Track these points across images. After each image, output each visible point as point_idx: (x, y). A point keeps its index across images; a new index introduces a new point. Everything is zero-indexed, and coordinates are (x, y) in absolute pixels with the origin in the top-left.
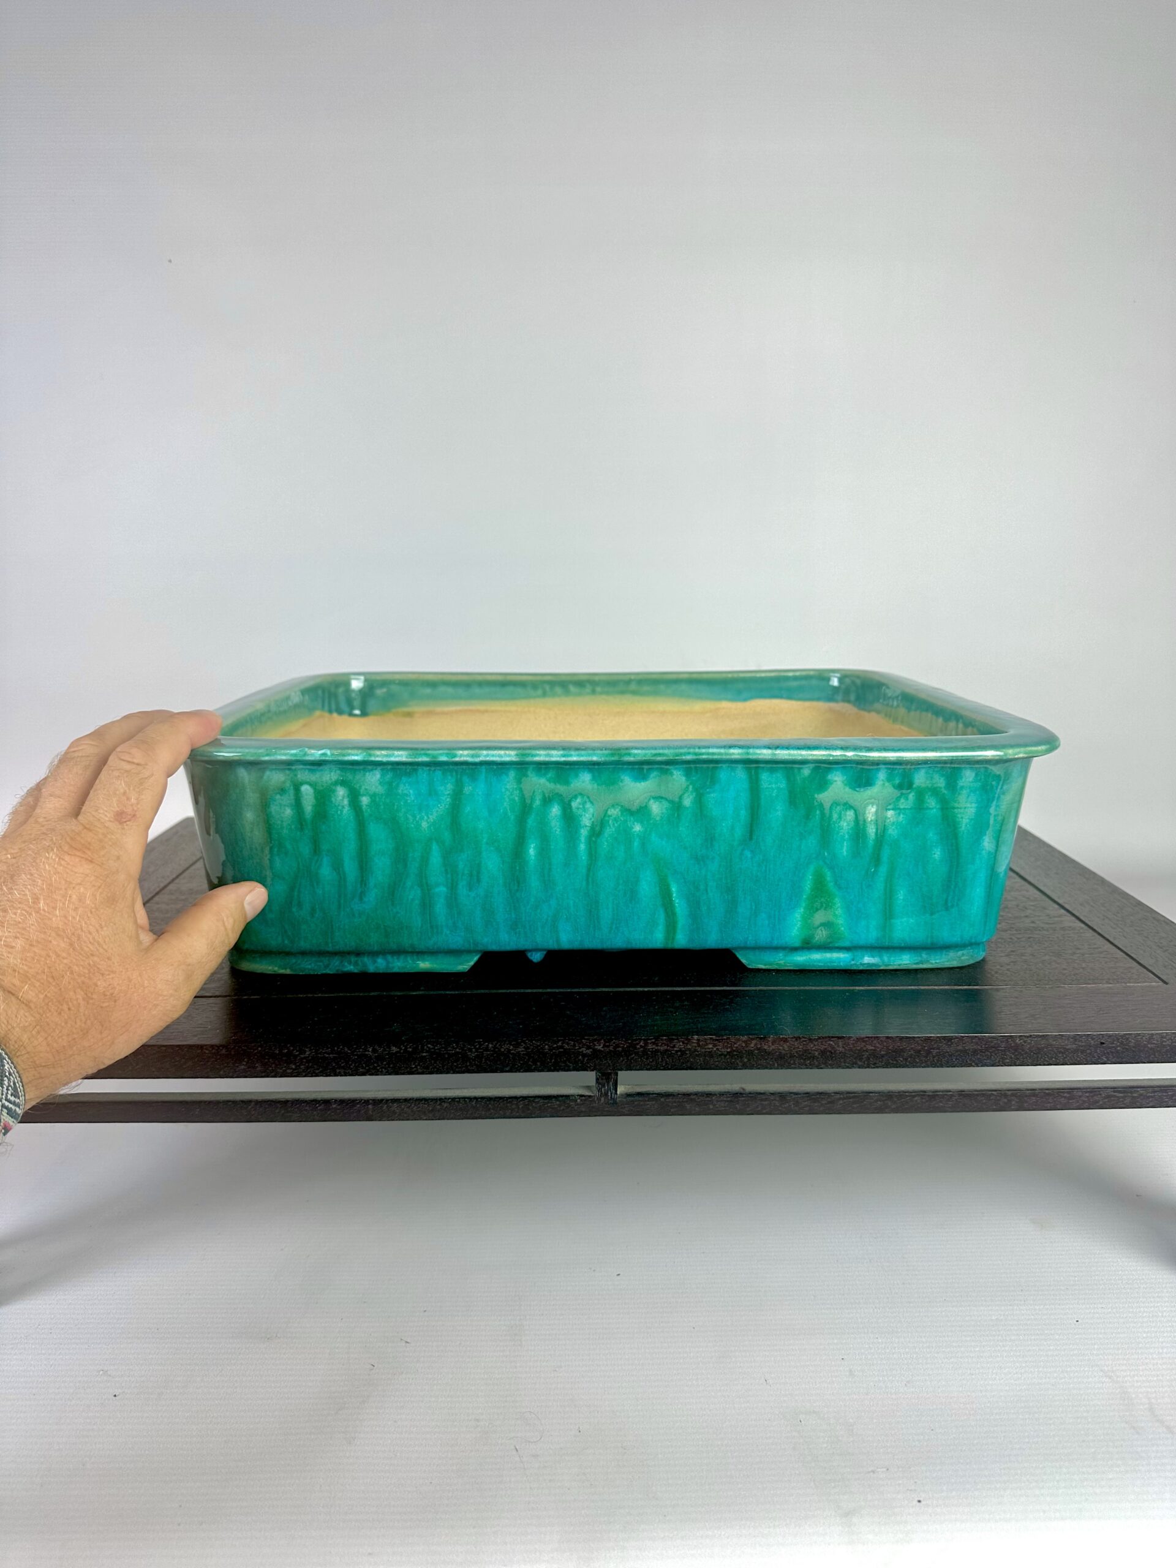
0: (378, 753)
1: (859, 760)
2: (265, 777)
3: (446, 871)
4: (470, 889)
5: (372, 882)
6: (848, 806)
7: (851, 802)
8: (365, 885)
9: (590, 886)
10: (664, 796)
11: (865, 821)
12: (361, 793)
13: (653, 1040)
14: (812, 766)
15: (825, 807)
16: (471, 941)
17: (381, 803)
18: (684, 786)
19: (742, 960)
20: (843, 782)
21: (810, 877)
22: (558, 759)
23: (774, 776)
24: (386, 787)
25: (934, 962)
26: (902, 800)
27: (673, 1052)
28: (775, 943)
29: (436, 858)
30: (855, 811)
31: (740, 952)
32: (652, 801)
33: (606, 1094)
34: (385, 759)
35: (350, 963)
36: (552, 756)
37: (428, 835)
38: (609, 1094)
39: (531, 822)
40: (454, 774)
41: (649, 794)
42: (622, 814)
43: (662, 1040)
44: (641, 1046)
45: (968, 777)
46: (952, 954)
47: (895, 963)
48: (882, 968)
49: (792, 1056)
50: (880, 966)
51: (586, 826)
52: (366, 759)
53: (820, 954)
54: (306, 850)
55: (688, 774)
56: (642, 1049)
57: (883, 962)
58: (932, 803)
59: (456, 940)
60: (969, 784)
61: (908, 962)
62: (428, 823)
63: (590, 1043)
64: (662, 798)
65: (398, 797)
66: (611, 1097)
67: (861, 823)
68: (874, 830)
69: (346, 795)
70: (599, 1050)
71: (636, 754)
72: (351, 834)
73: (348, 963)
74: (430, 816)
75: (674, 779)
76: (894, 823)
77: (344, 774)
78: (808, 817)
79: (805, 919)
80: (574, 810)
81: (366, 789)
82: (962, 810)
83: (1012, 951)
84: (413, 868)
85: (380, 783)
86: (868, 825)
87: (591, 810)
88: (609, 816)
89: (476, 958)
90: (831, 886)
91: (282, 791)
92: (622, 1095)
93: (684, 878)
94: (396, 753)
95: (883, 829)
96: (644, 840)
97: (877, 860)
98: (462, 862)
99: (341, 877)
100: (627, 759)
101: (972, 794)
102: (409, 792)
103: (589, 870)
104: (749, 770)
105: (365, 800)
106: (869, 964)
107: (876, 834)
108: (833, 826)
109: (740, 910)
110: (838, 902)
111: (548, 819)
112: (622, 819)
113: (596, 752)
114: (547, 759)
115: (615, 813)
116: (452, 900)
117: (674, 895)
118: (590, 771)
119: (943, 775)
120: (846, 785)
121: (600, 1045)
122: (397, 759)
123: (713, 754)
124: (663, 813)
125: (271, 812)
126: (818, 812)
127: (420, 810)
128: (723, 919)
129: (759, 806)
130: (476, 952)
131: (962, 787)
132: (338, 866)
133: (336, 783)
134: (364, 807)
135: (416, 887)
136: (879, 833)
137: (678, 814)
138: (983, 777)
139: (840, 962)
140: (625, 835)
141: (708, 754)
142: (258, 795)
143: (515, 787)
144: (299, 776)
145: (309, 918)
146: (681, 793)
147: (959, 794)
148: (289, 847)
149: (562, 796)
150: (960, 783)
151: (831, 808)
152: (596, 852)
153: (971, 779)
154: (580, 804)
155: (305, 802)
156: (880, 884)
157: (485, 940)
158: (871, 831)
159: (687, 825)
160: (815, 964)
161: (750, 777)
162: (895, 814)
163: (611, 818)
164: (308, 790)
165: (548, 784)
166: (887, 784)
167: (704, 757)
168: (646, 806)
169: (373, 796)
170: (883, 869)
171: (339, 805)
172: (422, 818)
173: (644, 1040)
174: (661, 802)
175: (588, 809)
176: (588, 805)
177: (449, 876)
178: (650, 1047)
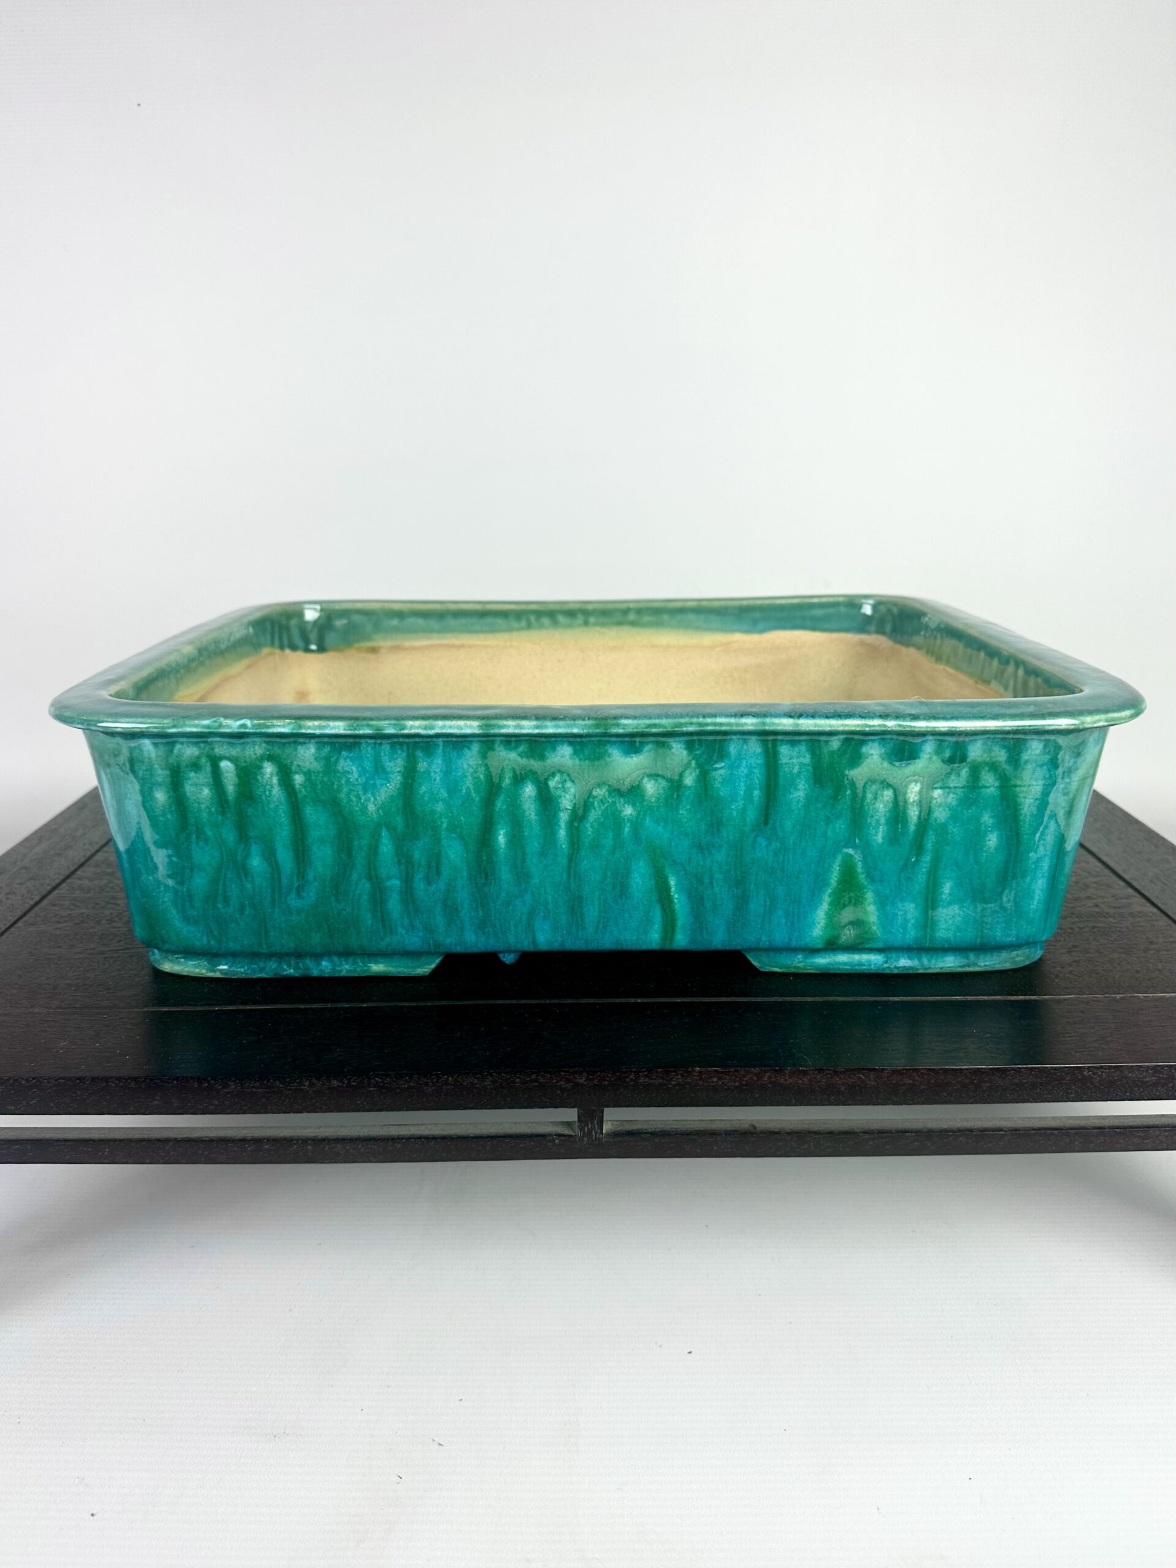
0: (309, 723)
1: (902, 731)
2: (175, 751)
3: (399, 861)
4: (429, 883)
5: (310, 876)
6: (886, 784)
7: (890, 780)
8: (303, 877)
9: (572, 880)
10: (660, 773)
11: (906, 802)
12: (293, 770)
13: (646, 1073)
14: (842, 737)
15: (857, 786)
16: (432, 942)
17: (318, 782)
18: (685, 762)
19: (753, 962)
20: (880, 756)
21: (838, 868)
22: (531, 731)
23: (796, 749)
24: (323, 762)
25: (982, 964)
26: (953, 777)
27: (669, 1086)
28: (793, 944)
29: (386, 847)
30: (895, 790)
31: (752, 954)
32: (646, 780)
33: (590, 1132)
34: (318, 732)
35: (289, 966)
36: (521, 727)
37: (376, 820)
38: (594, 1134)
39: (500, 804)
40: (405, 748)
41: (644, 771)
42: (610, 794)
43: (657, 1072)
44: (631, 1079)
45: (1035, 749)
46: (1004, 955)
47: (936, 966)
48: (920, 971)
49: (813, 1091)
50: (918, 969)
51: (567, 809)
52: (295, 731)
53: (846, 955)
54: (230, 836)
55: (690, 746)
56: (632, 1083)
57: (922, 965)
58: (989, 780)
59: (414, 941)
60: (1035, 757)
61: (952, 965)
62: (376, 805)
63: (570, 1076)
64: (658, 775)
65: (339, 775)
66: (596, 1137)
67: (901, 804)
68: (917, 813)
69: (274, 772)
70: (581, 1083)
71: (626, 725)
72: (283, 817)
73: (287, 966)
74: (378, 798)
75: (673, 753)
76: (941, 804)
77: (271, 747)
78: (835, 798)
79: (830, 917)
80: (552, 790)
81: (299, 766)
82: (1025, 789)
83: (1075, 946)
84: (360, 859)
85: (316, 759)
86: (910, 806)
87: (573, 790)
88: (595, 797)
89: (438, 961)
90: (862, 878)
91: (195, 766)
92: (608, 1134)
93: (685, 870)
94: (332, 724)
95: (927, 811)
96: (636, 825)
97: (918, 846)
98: (418, 852)
99: (273, 868)
100: (615, 731)
101: (1038, 769)
102: (352, 770)
103: (570, 860)
104: (765, 743)
105: (298, 779)
106: (905, 967)
107: (919, 817)
108: (867, 808)
109: (752, 906)
110: (870, 896)
111: (521, 801)
112: (610, 801)
113: (576, 722)
114: (517, 731)
115: (602, 793)
116: (408, 895)
117: (673, 889)
118: (570, 743)
119: (1004, 747)
120: (883, 759)
121: (581, 1079)
122: (333, 732)
123: (721, 724)
124: (659, 794)
125: (185, 793)
126: (849, 792)
127: (365, 790)
128: (731, 917)
129: (776, 784)
130: (438, 954)
131: (1026, 762)
132: (270, 855)
133: (262, 759)
134: (297, 786)
135: (364, 880)
136: (922, 818)
137: (678, 795)
138: (1052, 749)
139: (870, 965)
140: (614, 820)
141: (715, 724)
142: (168, 772)
143: (480, 762)
144: (216, 750)
145: (238, 916)
146: (681, 770)
147: (1023, 769)
148: (209, 833)
149: (536, 773)
150: (1025, 756)
151: (864, 787)
152: (578, 840)
153: (1038, 752)
154: (559, 783)
155: (225, 781)
156: (921, 877)
157: (448, 941)
158: (913, 813)
159: (688, 807)
160: (841, 967)
161: (766, 751)
162: (943, 794)
163: (597, 799)
164: (228, 766)
165: (519, 759)
166: (935, 758)
167: (709, 728)
168: (639, 786)
169: (308, 774)
170: (927, 859)
171: (267, 784)
172: (368, 800)
173: (634, 1072)
174: (656, 780)
175: (569, 788)
176: (569, 784)
177: (403, 867)
178: (642, 1080)
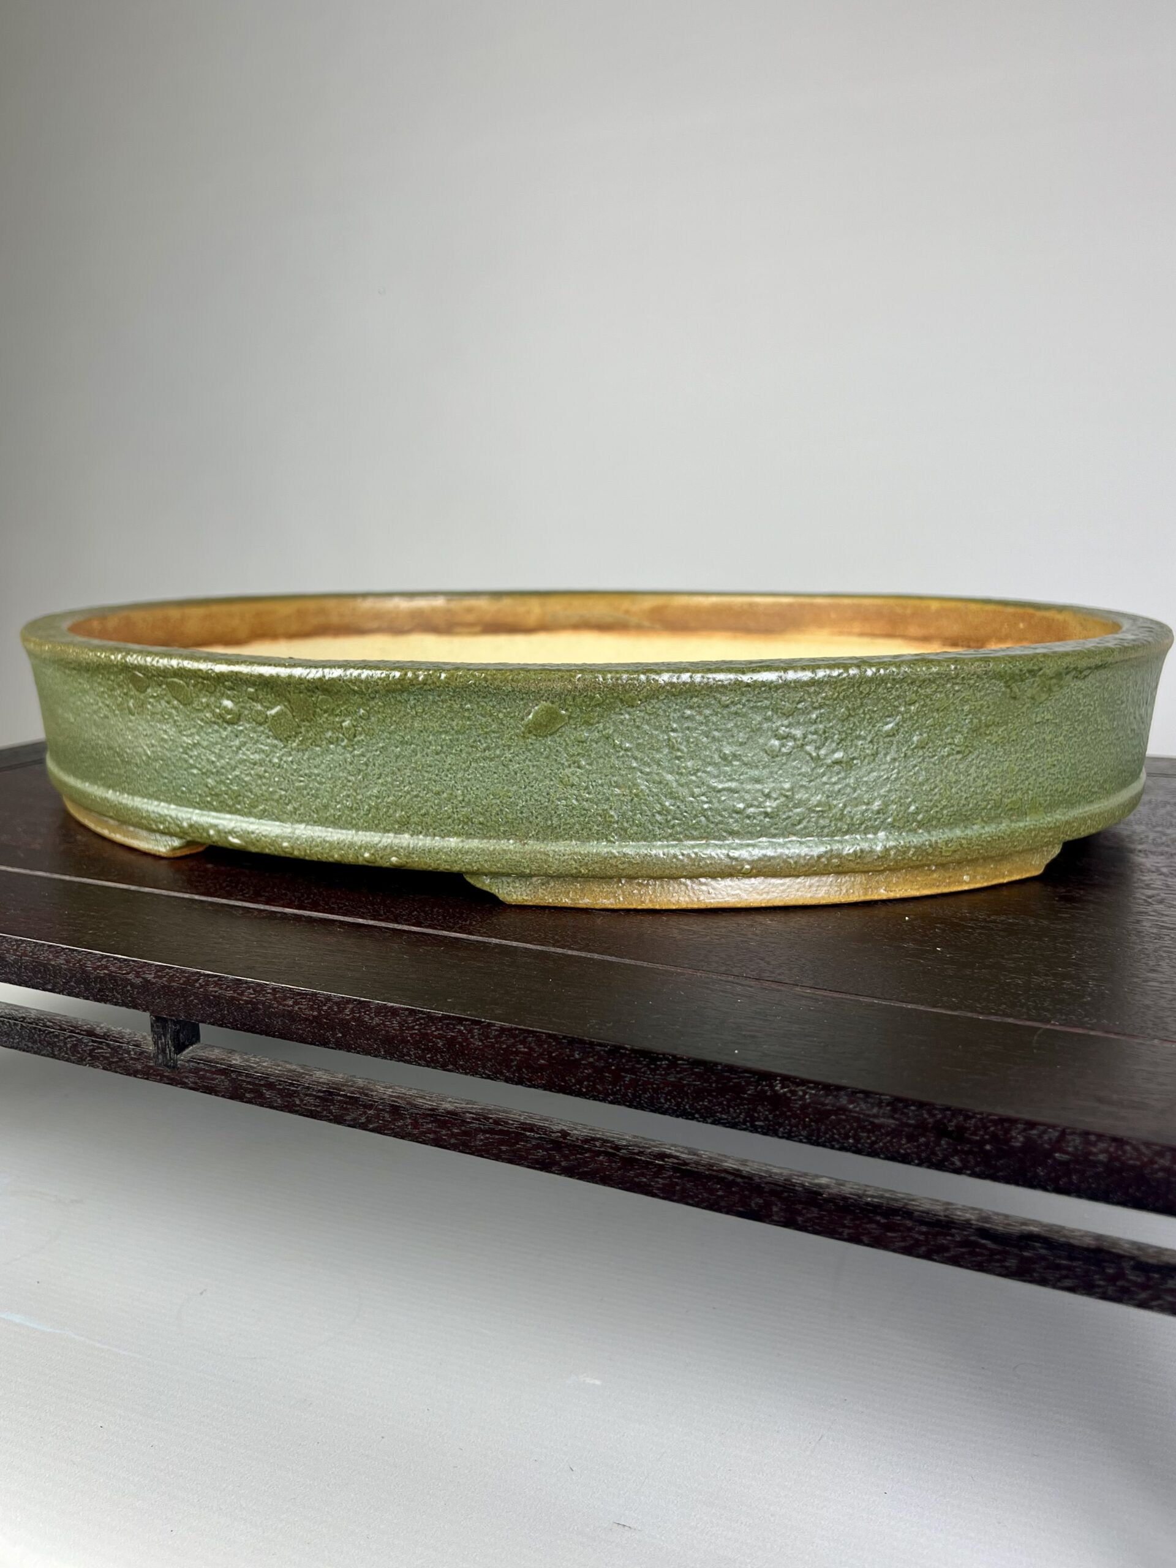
27: (241, 1002)
33: (164, 1048)
38: (168, 1052)
44: (201, 985)
49: (404, 1041)
56: (202, 990)
66: (170, 1057)
70: (150, 981)
178: (212, 988)
